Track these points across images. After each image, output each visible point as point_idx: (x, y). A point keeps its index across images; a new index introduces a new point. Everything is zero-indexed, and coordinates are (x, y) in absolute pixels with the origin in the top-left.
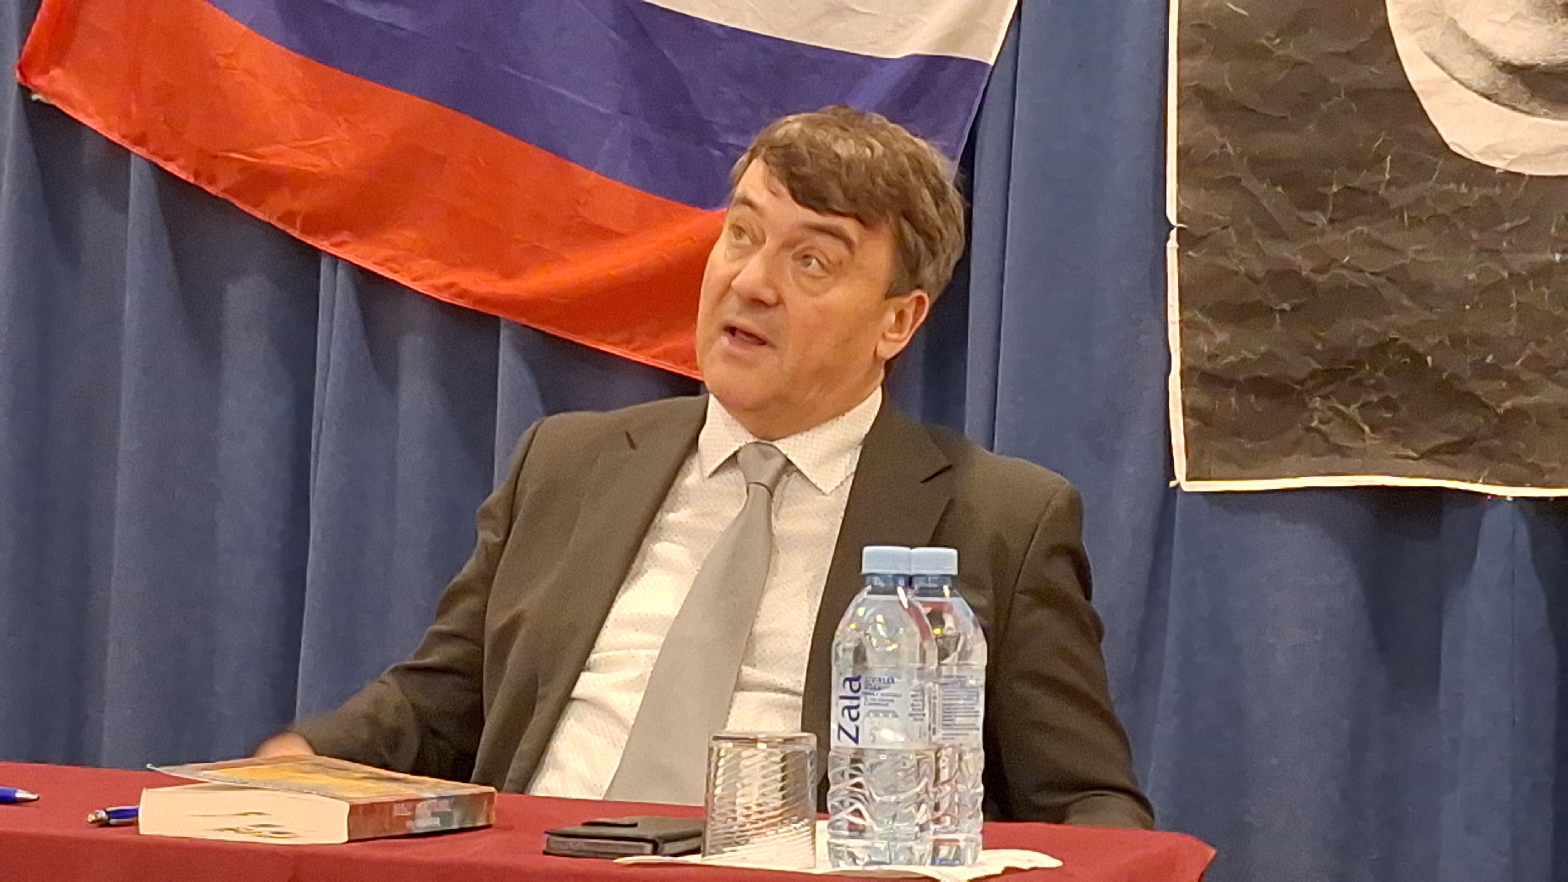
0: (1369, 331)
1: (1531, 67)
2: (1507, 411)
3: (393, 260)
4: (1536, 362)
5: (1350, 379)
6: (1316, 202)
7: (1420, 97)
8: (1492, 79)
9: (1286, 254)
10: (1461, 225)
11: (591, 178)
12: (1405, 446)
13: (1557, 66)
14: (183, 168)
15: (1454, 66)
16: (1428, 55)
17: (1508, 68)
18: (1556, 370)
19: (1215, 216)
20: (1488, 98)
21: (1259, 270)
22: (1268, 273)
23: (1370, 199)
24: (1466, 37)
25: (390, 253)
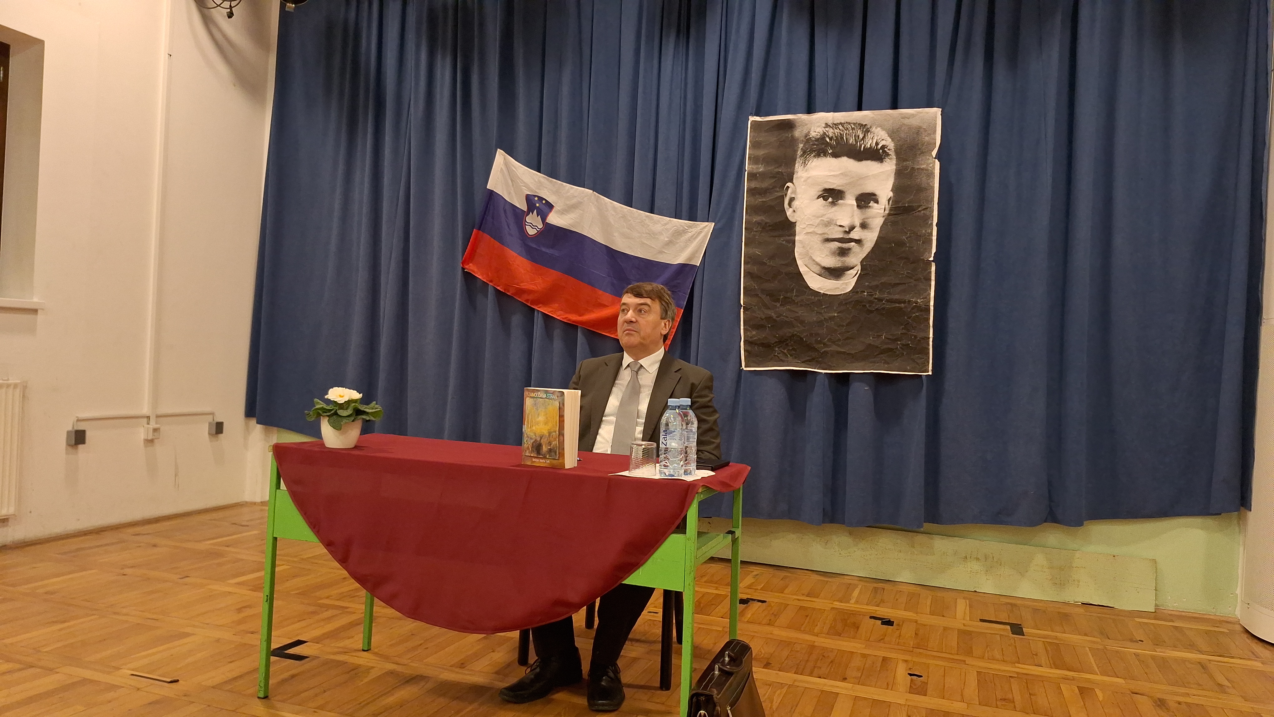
0: (789, 332)
1: (831, 268)
2: (823, 352)
3: (551, 311)
4: (830, 340)
5: (784, 343)
6: (777, 300)
7: (803, 275)
8: (820, 271)
9: (770, 313)
10: (812, 306)
11: (601, 292)
12: (798, 360)
13: (837, 268)
14: (501, 288)
15: (811, 268)
16: (805, 265)
17: (824, 268)
18: (835, 342)
19: (752, 303)
20: (819, 275)
21: (763, 317)
22: (765, 318)
23: (790, 300)
24: (814, 260)
25: (550, 310)
